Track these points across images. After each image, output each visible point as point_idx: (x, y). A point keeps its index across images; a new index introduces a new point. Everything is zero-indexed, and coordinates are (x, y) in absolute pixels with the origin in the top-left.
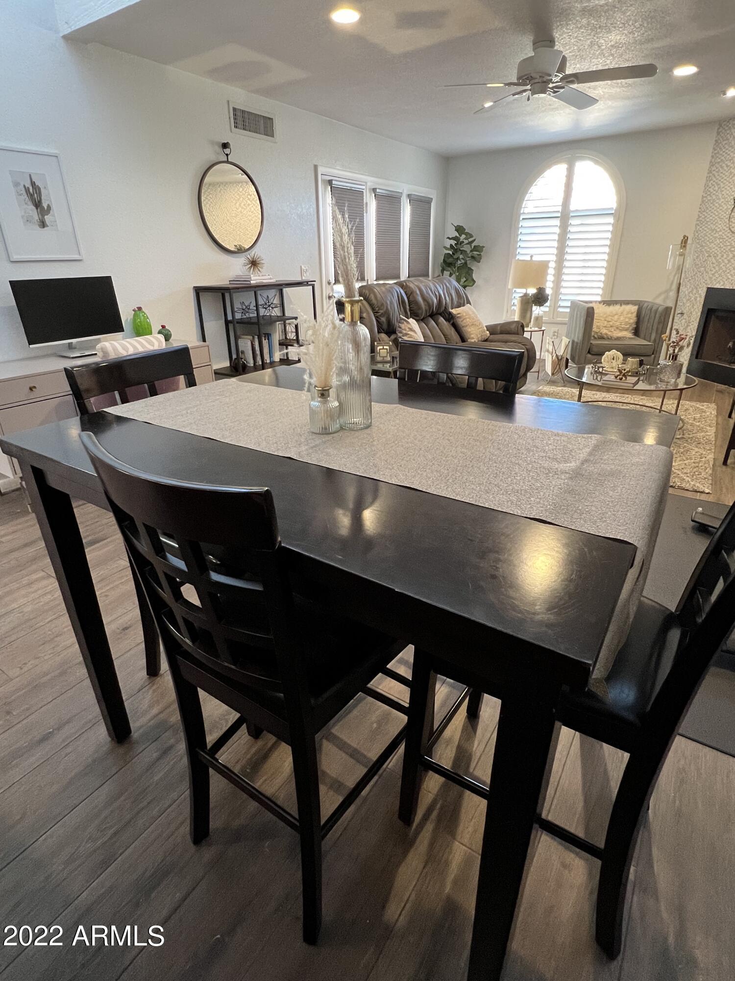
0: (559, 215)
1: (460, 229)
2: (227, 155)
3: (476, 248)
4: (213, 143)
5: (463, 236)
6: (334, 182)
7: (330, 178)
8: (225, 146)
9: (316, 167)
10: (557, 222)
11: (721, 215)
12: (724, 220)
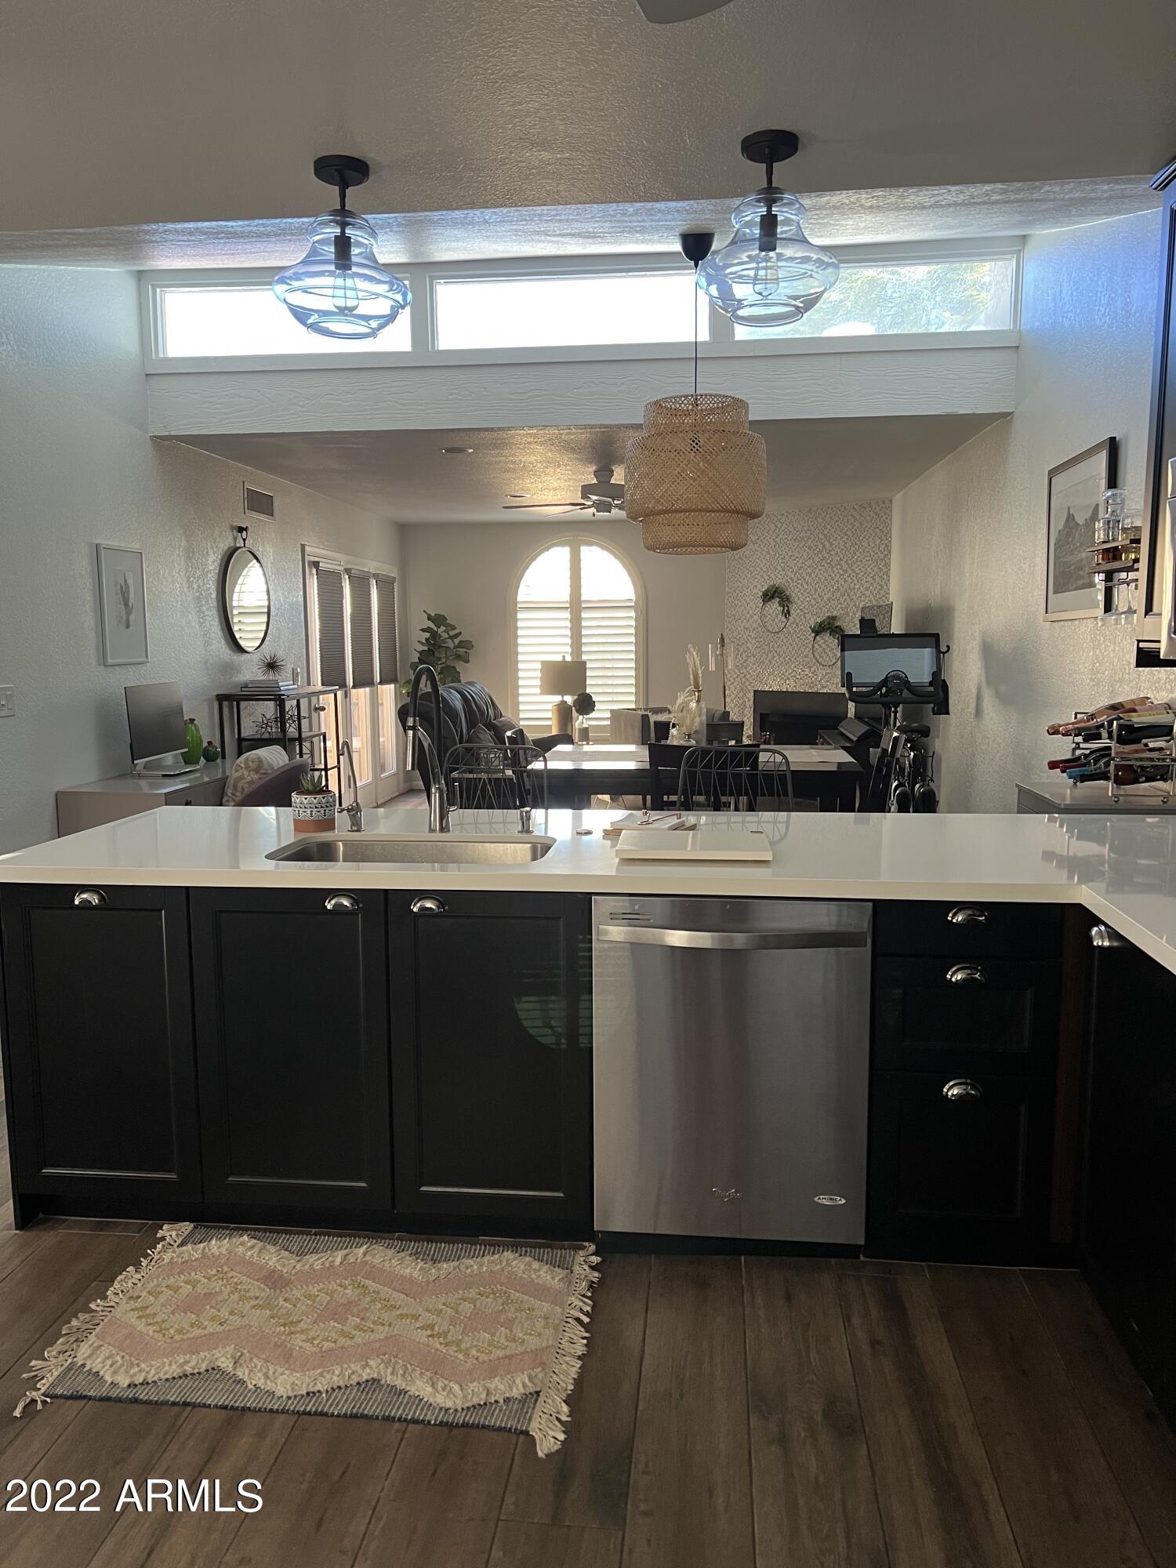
0: (568, 605)
1: (439, 620)
2: (244, 540)
3: (462, 644)
4: (232, 528)
5: (443, 628)
6: (321, 564)
7: (316, 559)
8: (241, 530)
9: (303, 546)
10: (567, 615)
11: (751, 612)
12: (756, 617)
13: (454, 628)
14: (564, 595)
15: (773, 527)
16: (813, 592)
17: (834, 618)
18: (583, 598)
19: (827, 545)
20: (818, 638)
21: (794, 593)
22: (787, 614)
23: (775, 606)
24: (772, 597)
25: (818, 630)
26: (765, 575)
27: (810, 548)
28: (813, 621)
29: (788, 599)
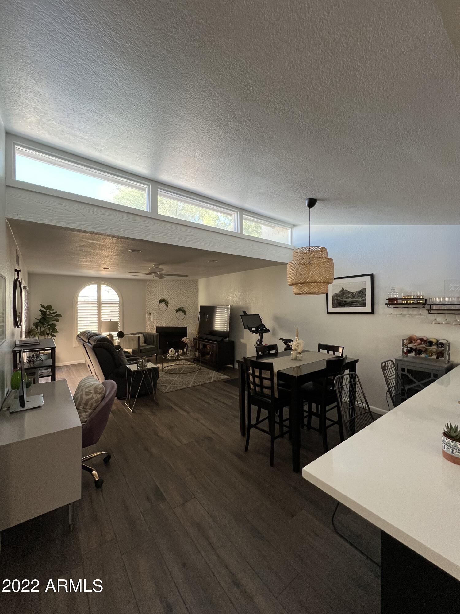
0: (97, 303)
1: (46, 307)
2: (19, 276)
3: (56, 316)
5: (48, 310)
10: (96, 305)
11: (155, 305)
12: (156, 307)
13: (53, 310)
14: (96, 300)
15: (162, 284)
16: (175, 301)
17: (183, 308)
18: (102, 301)
19: (179, 289)
20: (177, 313)
21: (168, 300)
22: (167, 306)
23: (163, 304)
24: (163, 302)
25: (178, 311)
26: (159, 296)
27: (174, 290)
28: (176, 308)
29: (167, 303)
